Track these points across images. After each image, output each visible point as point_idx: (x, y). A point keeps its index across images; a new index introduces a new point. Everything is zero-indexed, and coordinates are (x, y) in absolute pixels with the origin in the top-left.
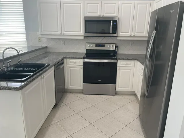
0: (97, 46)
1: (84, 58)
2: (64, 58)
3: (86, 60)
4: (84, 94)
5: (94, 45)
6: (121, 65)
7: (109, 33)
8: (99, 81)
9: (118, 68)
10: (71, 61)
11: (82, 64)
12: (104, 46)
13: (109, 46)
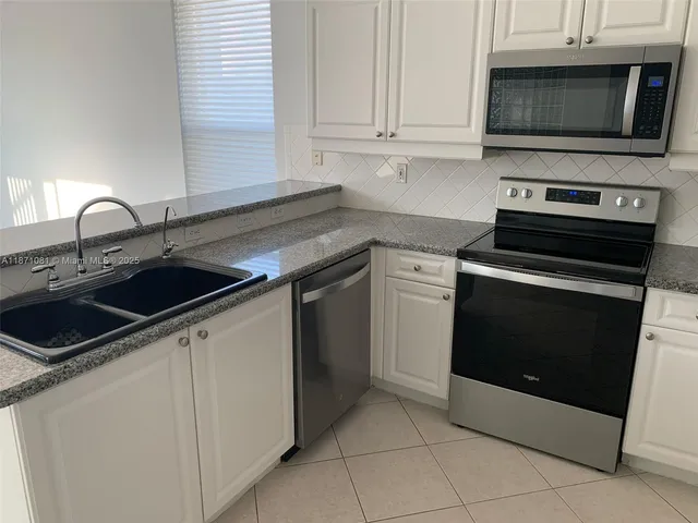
0: (552, 195)
1: (463, 255)
2: (376, 243)
3: (471, 267)
4: (453, 424)
5: (541, 190)
6: (664, 321)
7: (618, 135)
8: (532, 378)
9: (645, 330)
10: (403, 259)
11: (452, 282)
12: (593, 199)
13: (619, 201)
